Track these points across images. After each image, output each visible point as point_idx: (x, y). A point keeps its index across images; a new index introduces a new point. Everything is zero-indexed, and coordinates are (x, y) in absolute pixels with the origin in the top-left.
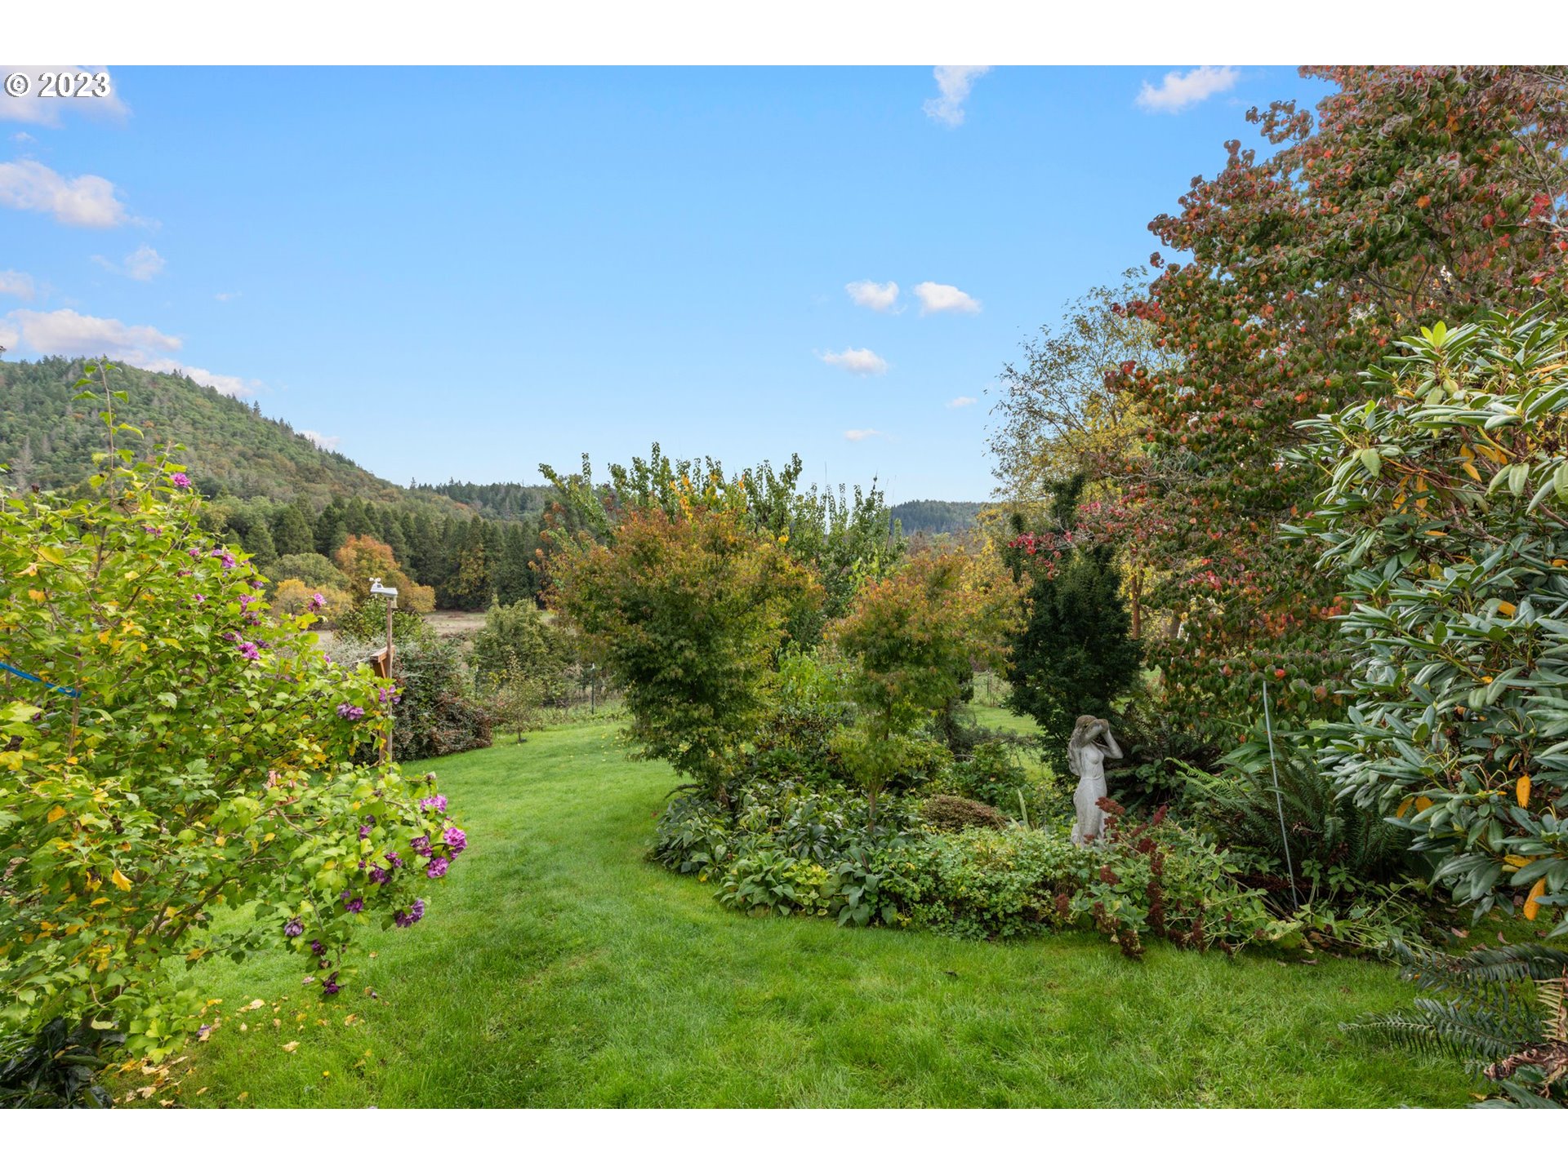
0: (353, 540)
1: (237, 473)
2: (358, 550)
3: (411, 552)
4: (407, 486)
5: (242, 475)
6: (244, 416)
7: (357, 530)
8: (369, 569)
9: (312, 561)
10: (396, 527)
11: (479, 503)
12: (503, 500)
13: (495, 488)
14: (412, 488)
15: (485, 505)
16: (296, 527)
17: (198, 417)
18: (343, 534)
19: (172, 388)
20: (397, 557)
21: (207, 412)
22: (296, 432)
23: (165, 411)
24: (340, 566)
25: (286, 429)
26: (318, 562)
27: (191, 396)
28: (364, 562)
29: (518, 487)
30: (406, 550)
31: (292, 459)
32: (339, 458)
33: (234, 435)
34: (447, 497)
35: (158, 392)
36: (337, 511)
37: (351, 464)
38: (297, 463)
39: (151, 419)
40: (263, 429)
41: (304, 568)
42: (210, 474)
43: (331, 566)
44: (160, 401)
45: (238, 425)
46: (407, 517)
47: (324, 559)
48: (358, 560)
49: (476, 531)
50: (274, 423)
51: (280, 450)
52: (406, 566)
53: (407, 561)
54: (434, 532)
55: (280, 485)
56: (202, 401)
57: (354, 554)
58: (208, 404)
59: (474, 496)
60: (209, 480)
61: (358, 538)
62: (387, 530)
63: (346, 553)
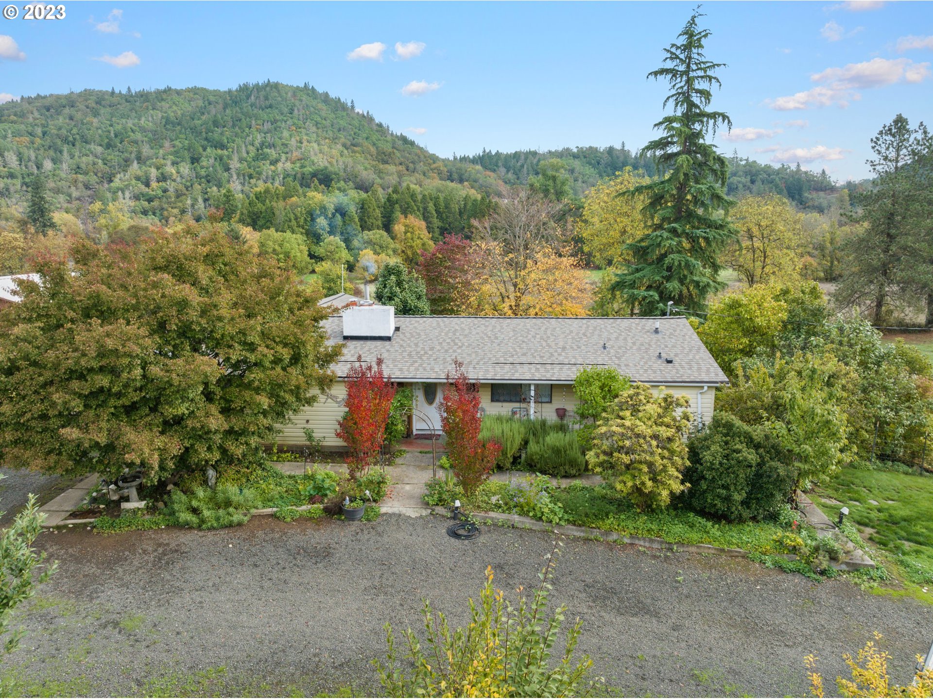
0: (402, 219)
1: (341, 160)
2: (406, 226)
3: (440, 224)
4: (451, 158)
5: (344, 163)
6: (344, 114)
7: (405, 212)
8: (412, 239)
9: (378, 236)
10: (431, 206)
11: (503, 170)
12: (522, 166)
13: (516, 155)
14: (455, 158)
15: (508, 171)
16: (371, 210)
17: (319, 119)
18: (398, 214)
19: (304, 98)
20: (430, 229)
21: (323, 114)
22: (377, 121)
23: (301, 117)
24: (393, 238)
25: (370, 119)
26: (382, 236)
27: (314, 103)
28: (409, 235)
29: (534, 154)
30: (436, 222)
31: (374, 144)
32: (404, 139)
33: (339, 130)
34: (478, 167)
35: (297, 103)
36: (395, 196)
37: (412, 143)
38: (377, 148)
39: (294, 124)
40: (356, 123)
41: (374, 240)
42: (327, 164)
43: (389, 239)
44: (298, 110)
45: (341, 122)
46: (438, 198)
47: (385, 234)
48: (405, 233)
49: (483, 207)
50: (363, 116)
51: (367, 139)
52: (436, 235)
53: (437, 231)
54: (455, 208)
55: (366, 169)
56: (321, 106)
57: (403, 229)
58: (325, 108)
59: (500, 164)
60: (326, 168)
61: (406, 217)
62: (425, 209)
63: (398, 228)
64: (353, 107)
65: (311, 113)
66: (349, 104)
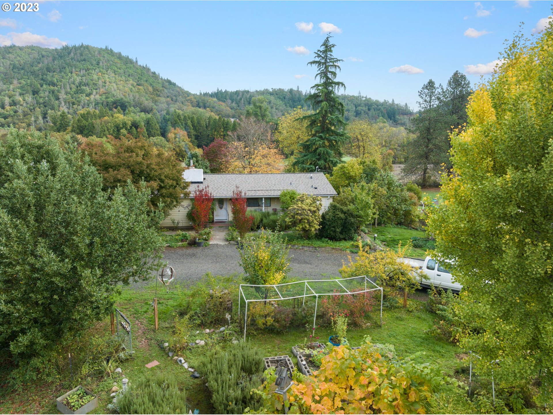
0: (172, 130)
1: (131, 94)
2: (175, 134)
3: (195, 133)
4: (198, 94)
5: (133, 96)
6: (132, 66)
7: (174, 125)
8: (179, 142)
9: (159, 140)
10: (189, 123)
11: (229, 101)
12: (241, 99)
13: (237, 93)
14: (201, 94)
15: (232, 102)
16: (153, 125)
17: (116, 69)
18: (170, 127)
19: (106, 55)
20: (189, 136)
21: (119, 65)
22: (152, 70)
23: (105, 68)
24: (168, 141)
25: (149, 70)
26: (161, 140)
27: (113, 58)
28: (177, 139)
29: (248, 92)
30: (193, 132)
31: (151, 85)
32: (169, 82)
33: (129, 76)
34: (215, 99)
35: (102, 58)
36: (167, 116)
37: (174, 84)
38: (153, 87)
39: (100, 71)
40: (139, 71)
41: (157, 143)
42: (123, 97)
43: (166, 142)
44: (102, 62)
45: (130, 71)
46: (193, 118)
47: (163, 139)
48: (175, 138)
49: (220, 123)
50: (144, 67)
51: (146, 81)
52: (193, 139)
53: (193, 137)
54: (203, 123)
55: (147, 100)
56: (117, 60)
57: (173, 136)
58: (119, 62)
59: (228, 98)
60: (122, 99)
61: (175, 129)
62: (186, 124)
63: (171, 135)
64: (137, 61)
65: (111, 65)
66: (135, 60)
